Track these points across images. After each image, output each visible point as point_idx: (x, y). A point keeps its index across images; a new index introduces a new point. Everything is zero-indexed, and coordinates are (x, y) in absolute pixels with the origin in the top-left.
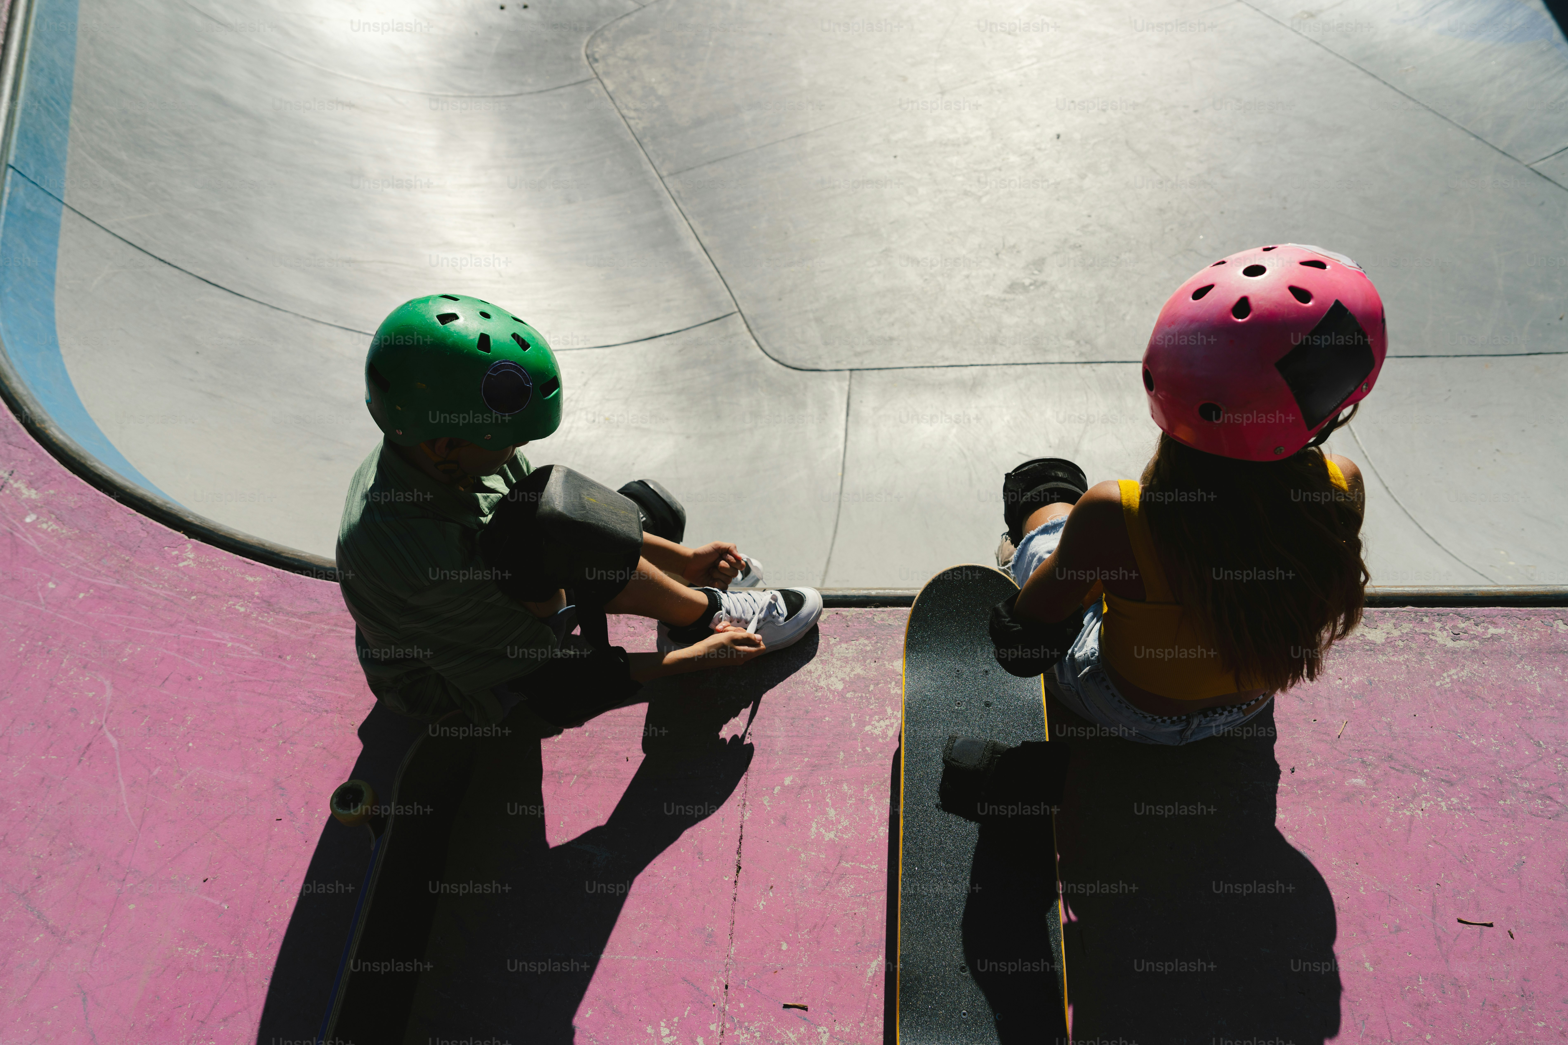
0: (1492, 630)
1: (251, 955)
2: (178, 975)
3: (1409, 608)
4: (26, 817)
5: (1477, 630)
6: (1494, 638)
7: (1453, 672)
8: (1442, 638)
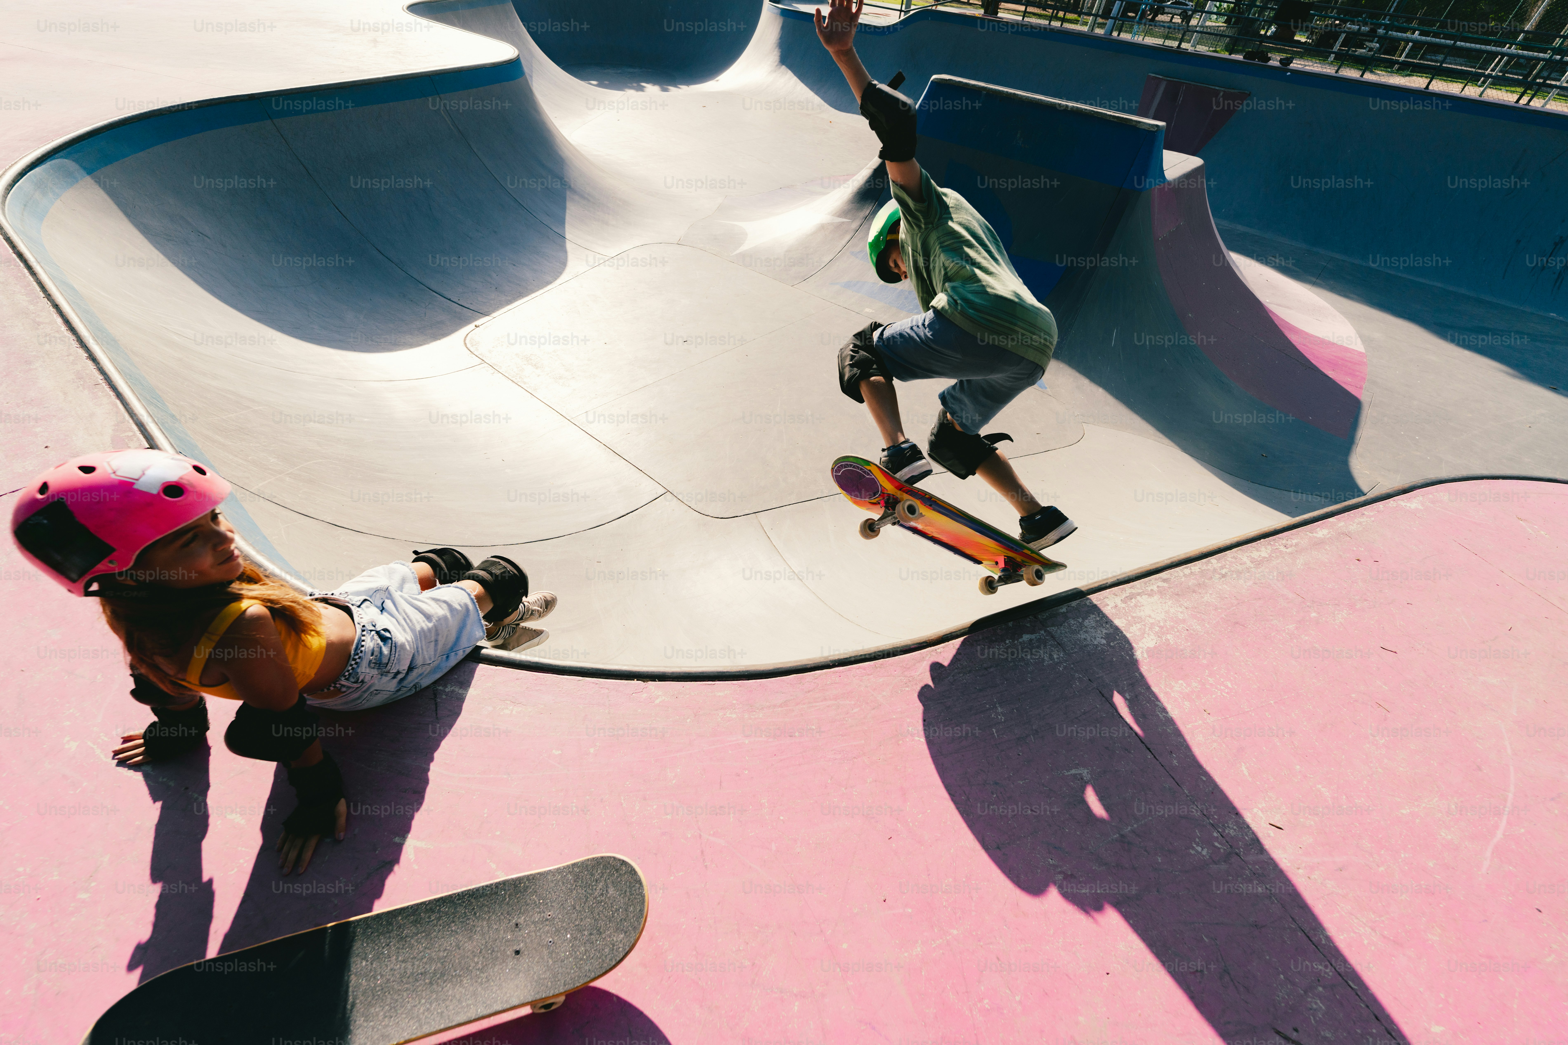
1: (955, 932)
2: (921, 972)
4: (700, 927)
5: (1289, 543)
6: (1297, 545)
7: (1298, 561)
8: (1282, 548)
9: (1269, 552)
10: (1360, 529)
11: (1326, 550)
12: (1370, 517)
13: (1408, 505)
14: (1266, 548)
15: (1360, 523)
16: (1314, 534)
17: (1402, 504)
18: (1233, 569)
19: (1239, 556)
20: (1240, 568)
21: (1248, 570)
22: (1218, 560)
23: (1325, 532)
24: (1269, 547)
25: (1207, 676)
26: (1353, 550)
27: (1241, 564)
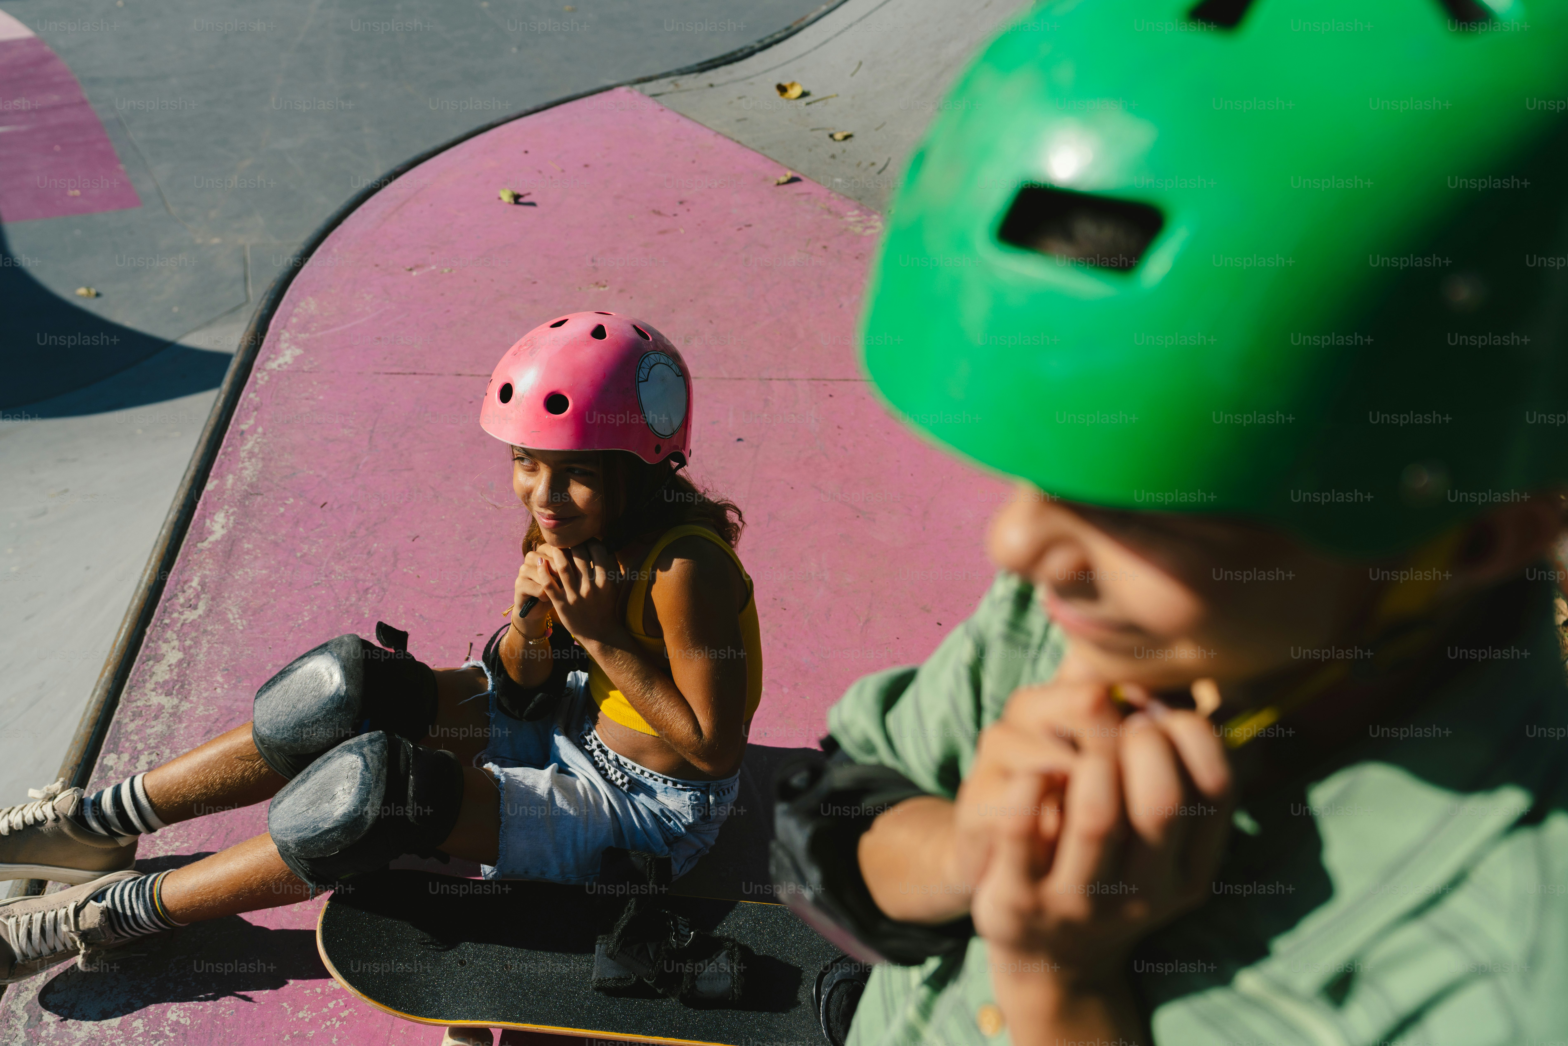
0: (195, 583)
3: (148, 631)
5: (190, 593)
6: (203, 584)
7: (230, 616)
8: (191, 616)
9: (176, 643)
10: (260, 465)
11: (248, 552)
12: (253, 430)
13: (281, 360)
14: (166, 641)
15: (251, 454)
16: (212, 538)
17: (273, 365)
18: (152, 742)
19: (140, 703)
20: (158, 727)
21: (175, 715)
22: (116, 749)
23: (220, 518)
24: (169, 634)
25: (293, 1013)
26: (282, 515)
27: (156, 717)
